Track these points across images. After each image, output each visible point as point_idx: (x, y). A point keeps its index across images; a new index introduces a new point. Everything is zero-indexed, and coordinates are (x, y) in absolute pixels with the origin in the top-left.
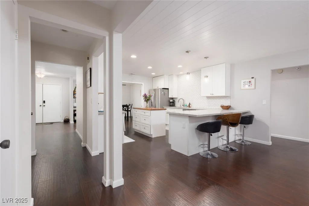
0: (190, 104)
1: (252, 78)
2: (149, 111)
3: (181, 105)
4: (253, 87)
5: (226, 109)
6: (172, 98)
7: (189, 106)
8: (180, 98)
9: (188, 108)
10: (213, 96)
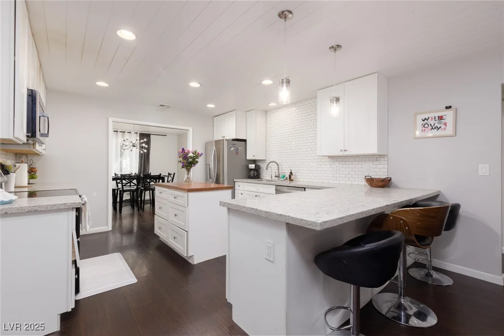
0: (291, 173)
1: (447, 108)
2: (185, 194)
3: (273, 176)
4: (449, 130)
5: (380, 187)
6: (254, 162)
7: (290, 177)
8: (272, 160)
9: (287, 183)
10: (346, 153)
